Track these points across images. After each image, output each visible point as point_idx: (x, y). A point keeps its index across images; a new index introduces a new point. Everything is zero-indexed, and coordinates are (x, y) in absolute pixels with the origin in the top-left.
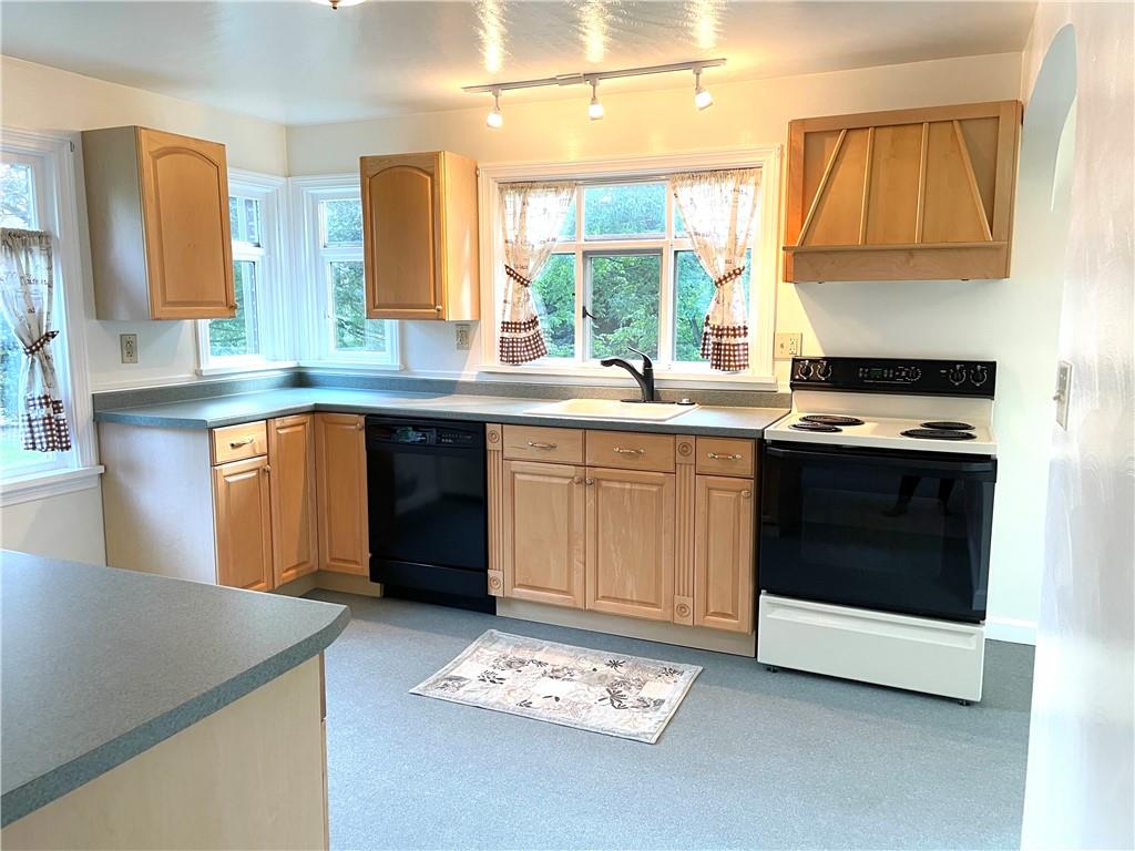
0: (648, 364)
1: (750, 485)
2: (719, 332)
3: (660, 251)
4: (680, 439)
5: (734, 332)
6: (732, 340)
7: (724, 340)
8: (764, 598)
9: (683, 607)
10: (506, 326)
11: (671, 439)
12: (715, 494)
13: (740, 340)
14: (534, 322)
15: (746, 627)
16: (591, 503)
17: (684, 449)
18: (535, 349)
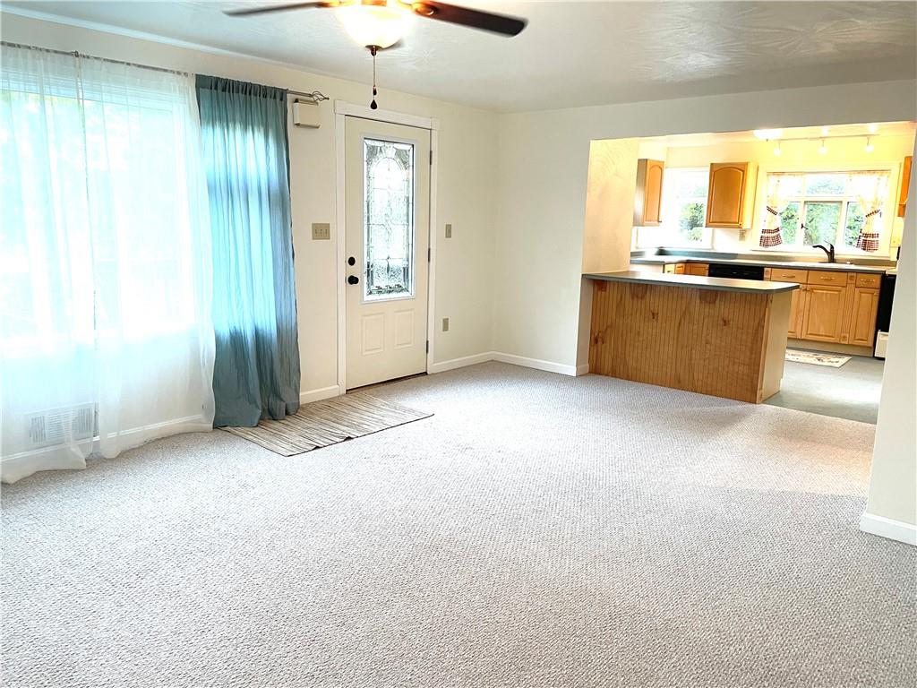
0: (832, 247)
1: (877, 292)
2: (866, 235)
3: (841, 202)
4: (850, 274)
5: (873, 236)
6: (871, 239)
7: (868, 239)
8: (879, 333)
9: (844, 337)
10: (764, 231)
11: (846, 274)
12: (863, 295)
13: (876, 239)
14: (778, 230)
15: (871, 344)
16: (808, 298)
17: (851, 278)
18: (777, 241)
